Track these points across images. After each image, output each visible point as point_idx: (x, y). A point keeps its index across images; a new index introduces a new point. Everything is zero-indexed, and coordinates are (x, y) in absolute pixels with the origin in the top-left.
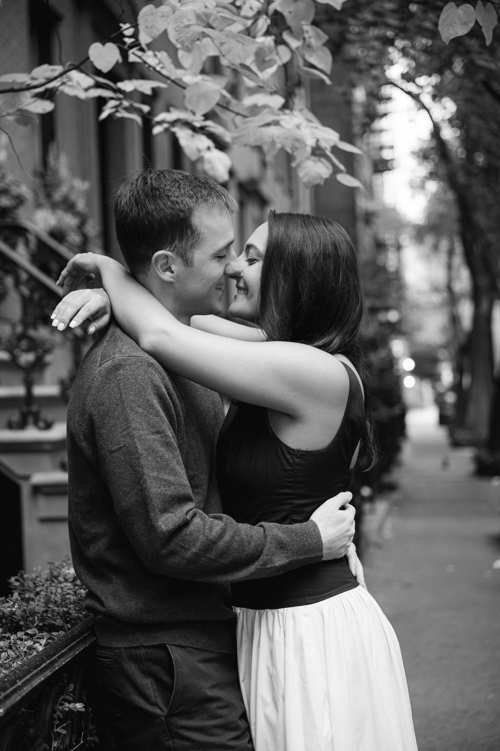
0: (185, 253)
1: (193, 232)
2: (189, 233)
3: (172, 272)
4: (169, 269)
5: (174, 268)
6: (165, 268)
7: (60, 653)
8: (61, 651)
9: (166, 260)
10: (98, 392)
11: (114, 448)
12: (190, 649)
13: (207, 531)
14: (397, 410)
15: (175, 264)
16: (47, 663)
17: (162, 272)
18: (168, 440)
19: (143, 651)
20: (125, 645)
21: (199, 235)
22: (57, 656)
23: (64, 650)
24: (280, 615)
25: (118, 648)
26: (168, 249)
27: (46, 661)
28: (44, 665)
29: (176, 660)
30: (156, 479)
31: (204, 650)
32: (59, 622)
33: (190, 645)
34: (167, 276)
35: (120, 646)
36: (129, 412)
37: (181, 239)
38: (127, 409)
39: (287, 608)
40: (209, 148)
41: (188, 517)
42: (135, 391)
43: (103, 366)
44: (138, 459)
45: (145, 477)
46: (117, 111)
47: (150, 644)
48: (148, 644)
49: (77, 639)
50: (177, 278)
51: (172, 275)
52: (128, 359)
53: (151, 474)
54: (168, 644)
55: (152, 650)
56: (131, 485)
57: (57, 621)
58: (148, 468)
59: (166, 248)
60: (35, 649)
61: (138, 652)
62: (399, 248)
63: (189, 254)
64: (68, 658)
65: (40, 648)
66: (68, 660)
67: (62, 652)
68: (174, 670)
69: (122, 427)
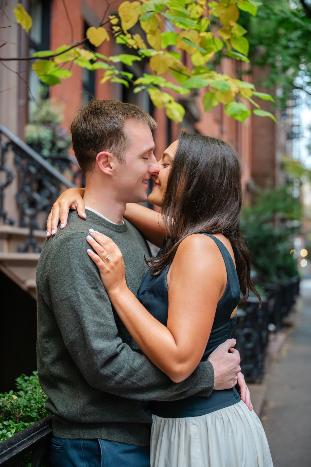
0: (120, 153)
1: (125, 139)
2: (122, 139)
3: (111, 168)
4: (109, 166)
5: (112, 164)
6: (106, 165)
7: (20, 442)
8: (21, 440)
9: (107, 159)
10: (54, 257)
11: (64, 298)
12: (116, 443)
13: (131, 362)
14: (294, 280)
15: (113, 162)
16: (7, 450)
17: (104, 168)
18: (100, 294)
19: (82, 442)
20: (70, 437)
21: (129, 141)
22: (17, 444)
23: (25, 440)
24: (177, 423)
25: (64, 439)
26: (108, 151)
27: (7, 448)
28: (5, 451)
29: (104, 451)
30: (92, 321)
31: (126, 444)
32: (34, 414)
33: (116, 440)
34: (107, 170)
35: (66, 438)
36: (74, 272)
37: (117, 143)
38: (73, 269)
39: (182, 418)
40: (170, 102)
41: (118, 350)
42: (80, 257)
43: (58, 238)
44: (80, 306)
45: (84, 319)
46: (112, 78)
47: (87, 438)
48: (85, 438)
49: (37, 431)
50: (114, 171)
51: (111, 170)
52: (76, 234)
53: (89, 317)
54: (99, 439)
55: (88, 442)
56: (75, 324)
57: (33, 413)
58: (86, 313)
59: (107, 150)
60: (6, 436)
61: (78, 442)
62: (301, 184)
63: (122, 155)
64: (26, 446)
65: (10, 436)
66: (25, 447)
67: (23, 441)
68: (101, 458)
69: (69, 282)
